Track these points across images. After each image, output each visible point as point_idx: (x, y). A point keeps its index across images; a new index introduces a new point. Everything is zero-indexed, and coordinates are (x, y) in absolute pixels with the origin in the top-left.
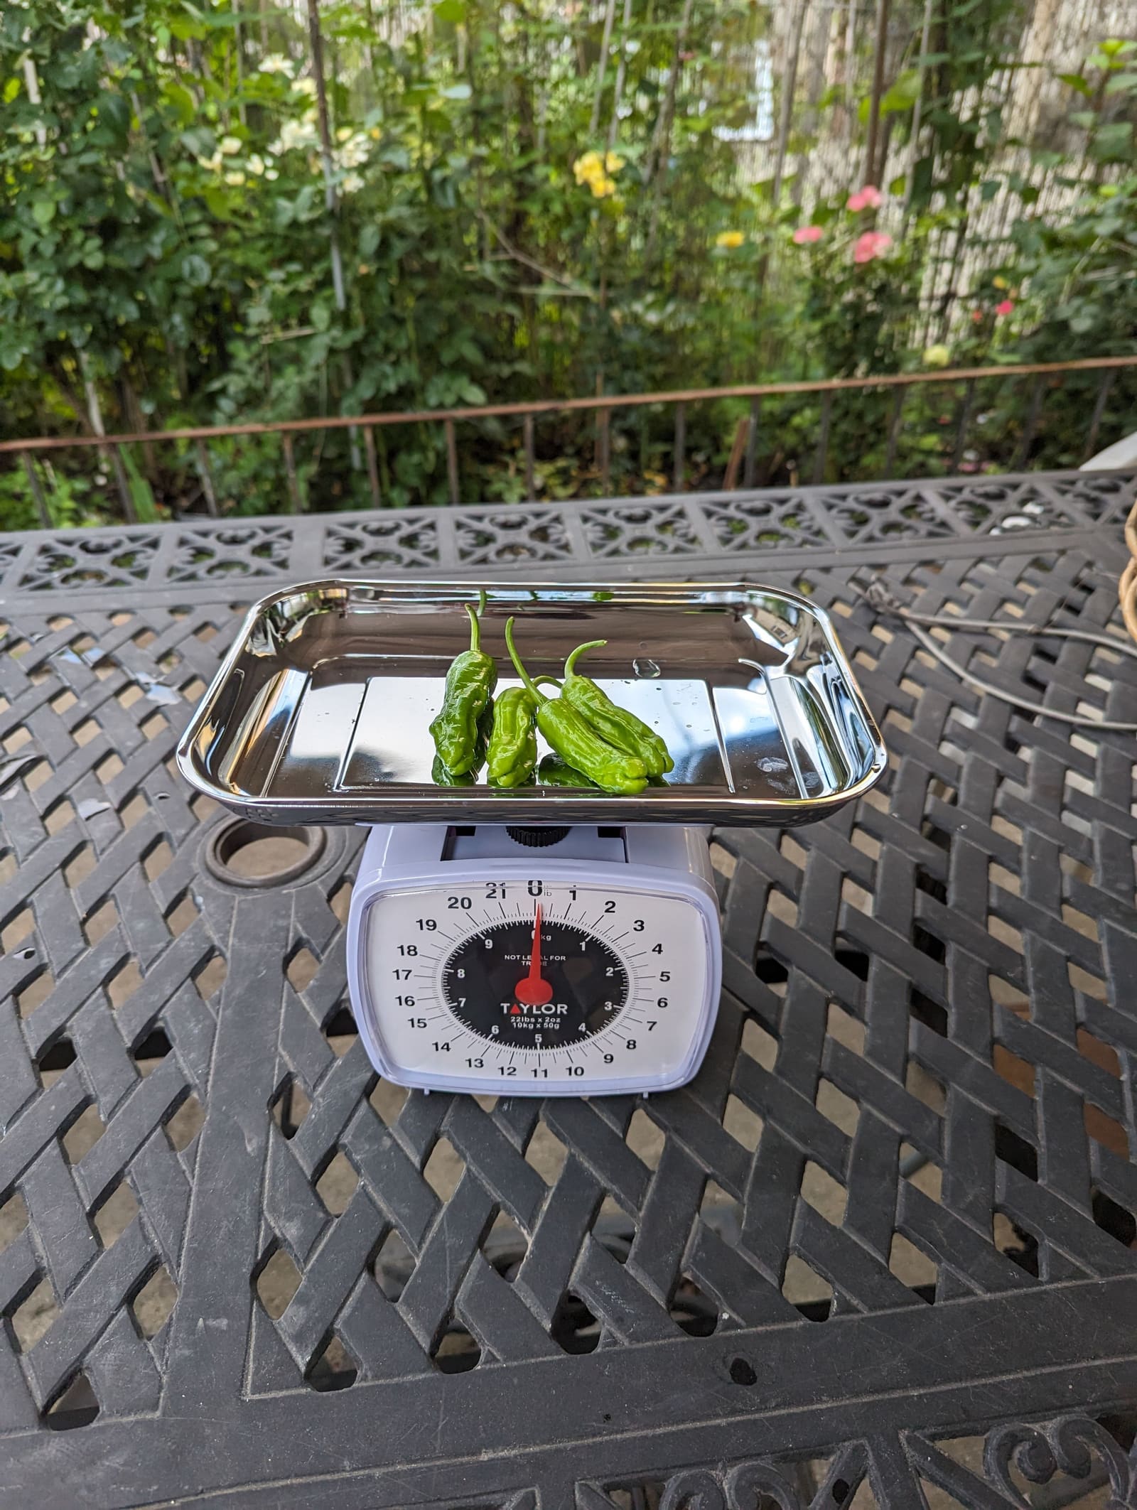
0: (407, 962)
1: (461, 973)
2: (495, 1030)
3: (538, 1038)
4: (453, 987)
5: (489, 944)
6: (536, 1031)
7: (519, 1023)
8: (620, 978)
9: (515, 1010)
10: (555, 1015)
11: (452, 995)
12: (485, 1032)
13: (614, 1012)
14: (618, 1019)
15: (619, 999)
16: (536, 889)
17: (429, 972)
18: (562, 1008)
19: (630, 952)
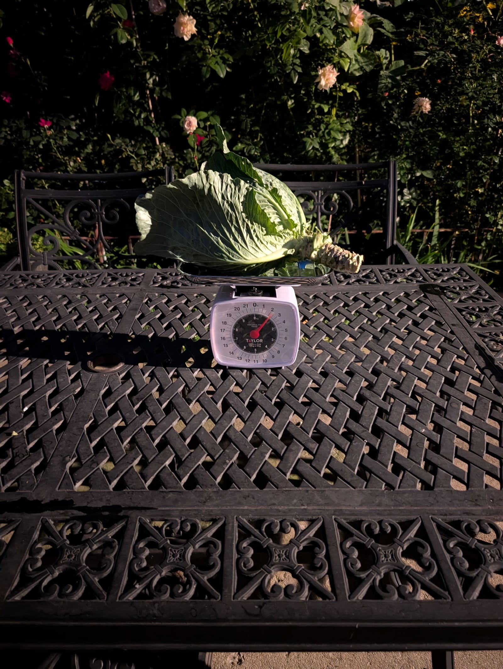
0: (224, 326)
1: (237, 330)
2: (245, 347)
3: (255, 350)
4: (235, 334)
5: (244, 321)
6: (255, 348)
7: (251, 345)
8: (275, 332)
9: (250, 341)
10: (259, 343)
11: (235, 337)
12: (242, 348)
13: (273, 342)
14: (275, 343)
15: (275, 338)
16: (255, 305)
17: (229, 330)
18: (261, 341)
19: (278, 323)
